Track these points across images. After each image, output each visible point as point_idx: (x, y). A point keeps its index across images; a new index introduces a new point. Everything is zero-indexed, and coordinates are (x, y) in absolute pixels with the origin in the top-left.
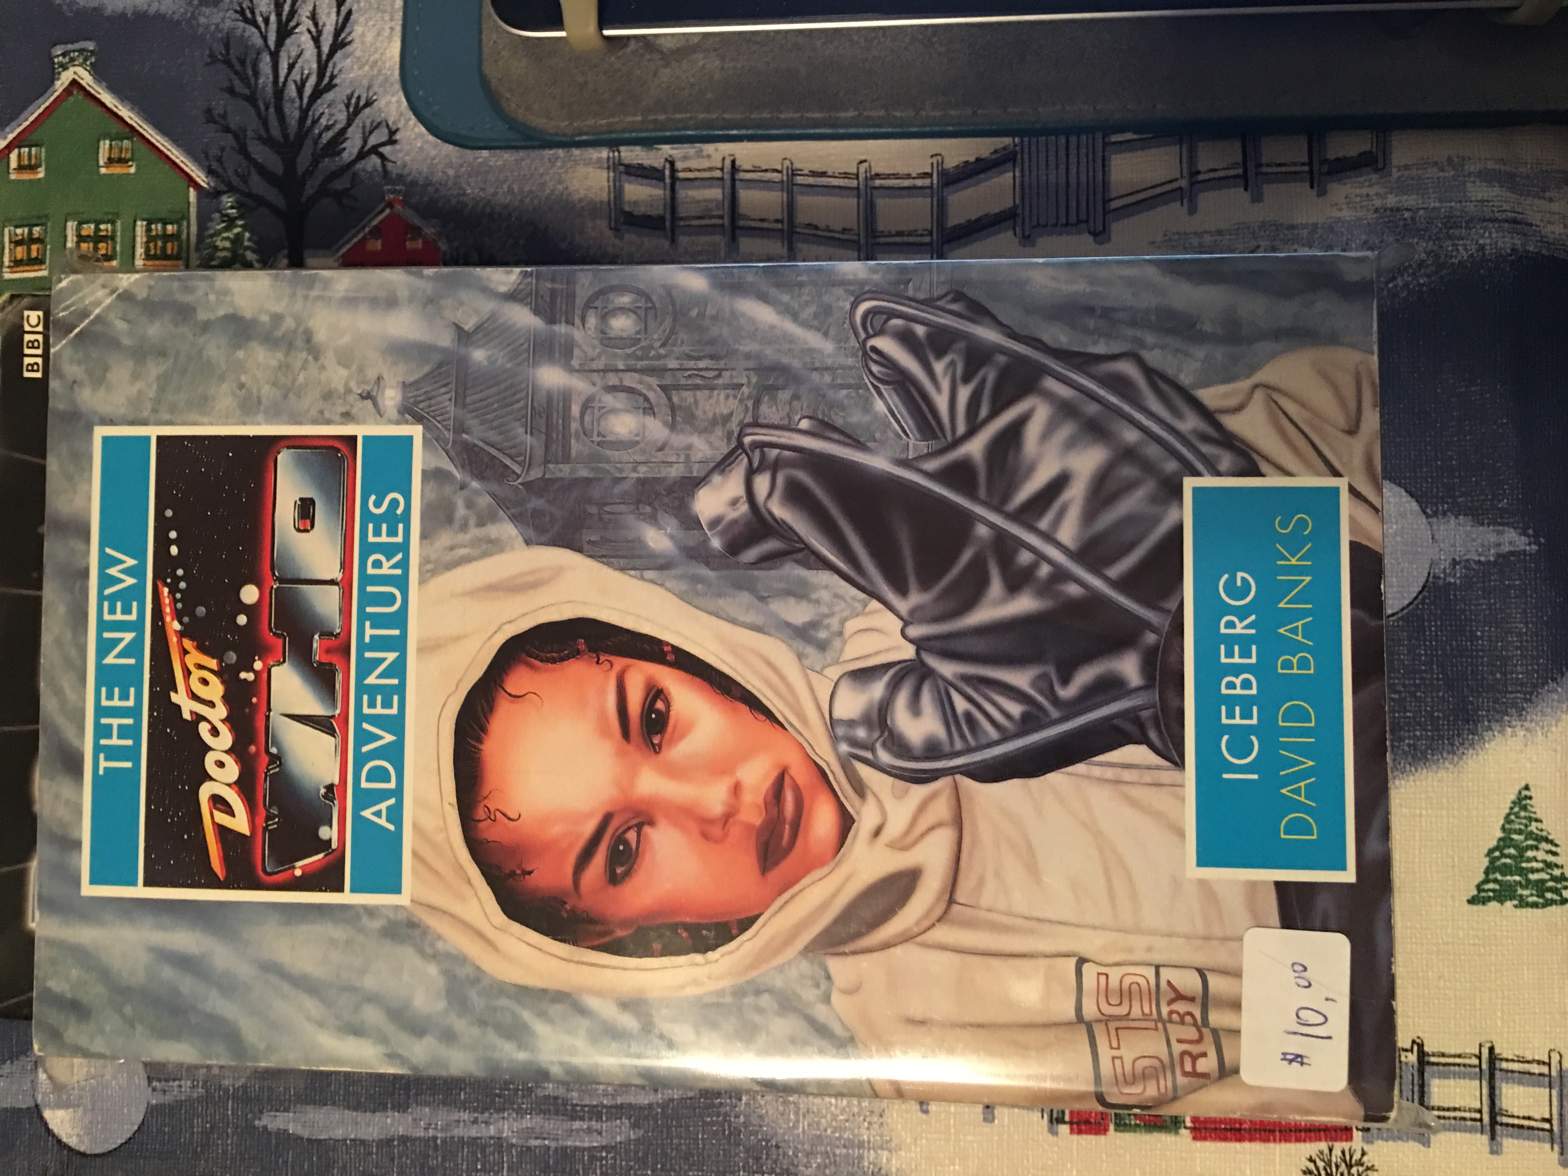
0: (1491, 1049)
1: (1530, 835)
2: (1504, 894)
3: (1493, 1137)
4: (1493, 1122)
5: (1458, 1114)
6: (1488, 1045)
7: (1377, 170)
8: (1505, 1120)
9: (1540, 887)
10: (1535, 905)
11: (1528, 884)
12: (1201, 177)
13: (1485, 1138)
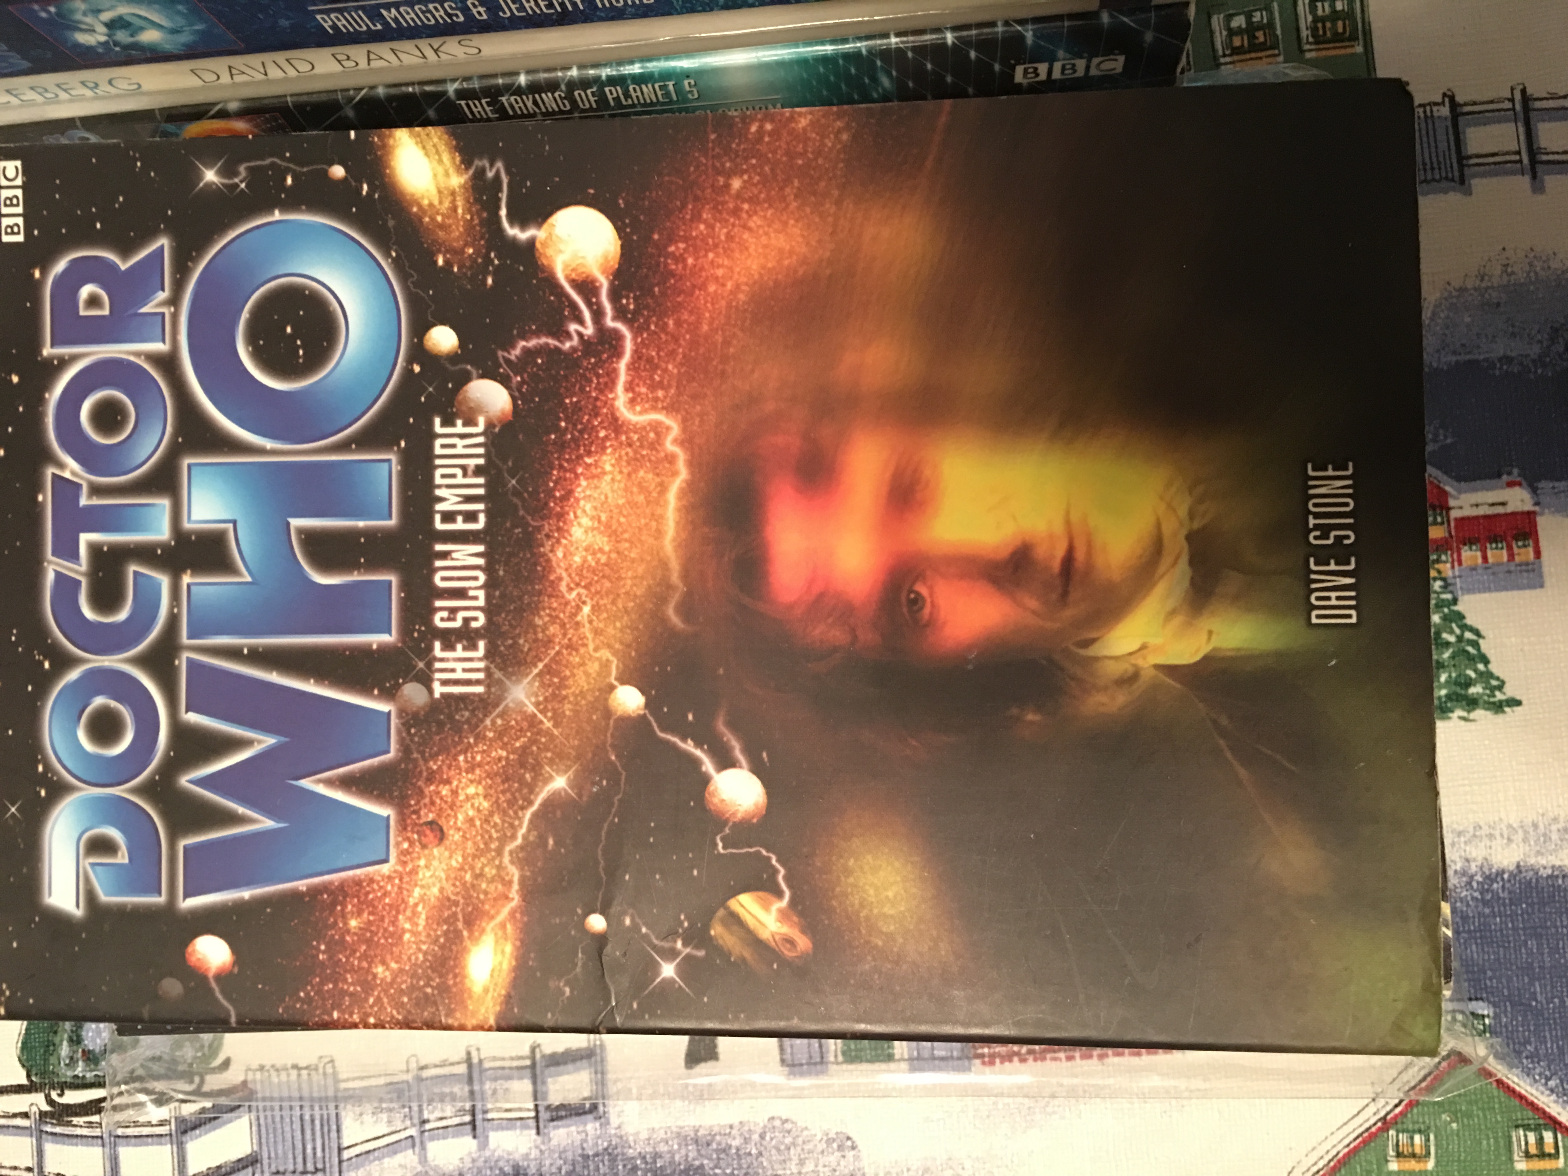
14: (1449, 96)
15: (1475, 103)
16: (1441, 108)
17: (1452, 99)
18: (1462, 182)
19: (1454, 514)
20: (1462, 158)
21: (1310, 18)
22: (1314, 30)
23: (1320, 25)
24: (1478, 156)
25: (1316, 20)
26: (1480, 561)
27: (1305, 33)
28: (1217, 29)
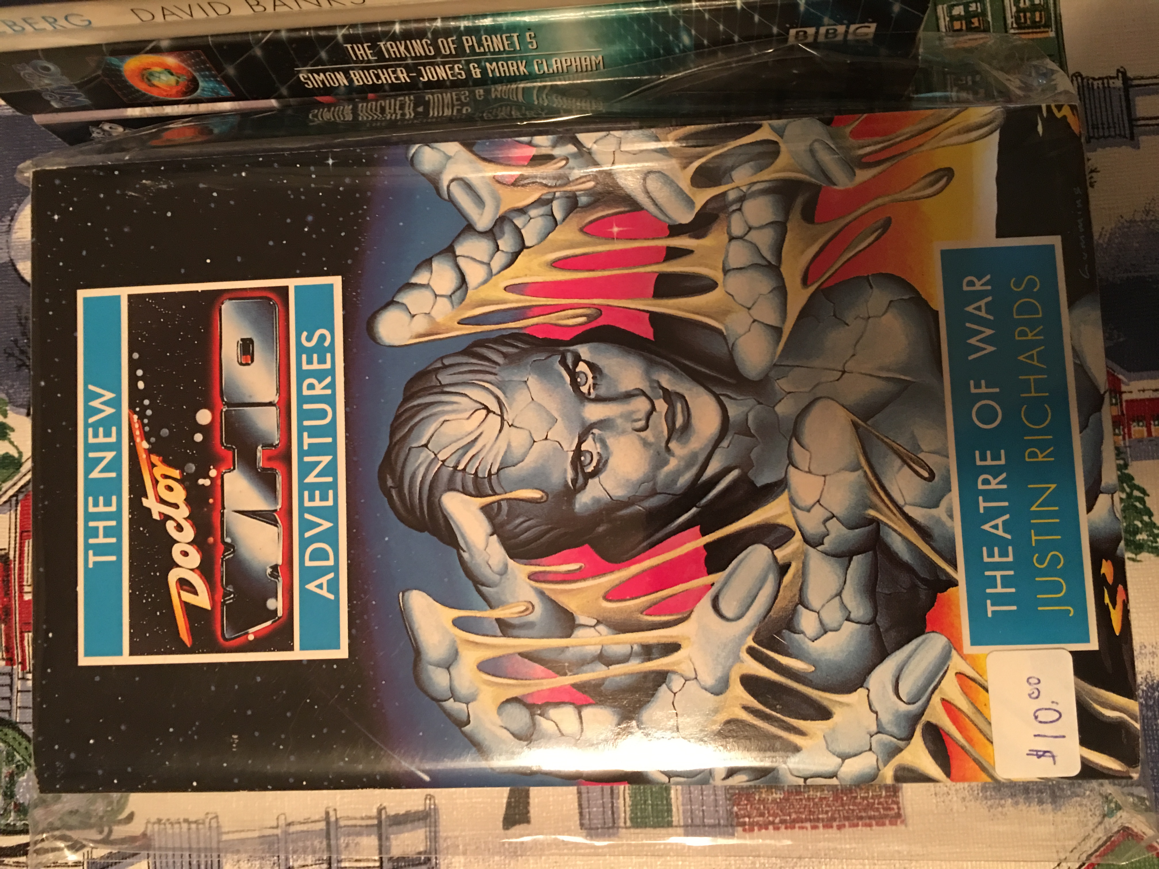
14: (1122, 72)
15: (1142, 78)
16: (1116, 81)
17: (1124, 74)
18: (1132, 139)
19: (1125, 397)
20: (1132, 120)
21: (1014, 9)
22: (1017, 18)
23: (1022, 15)
24: (1144, 119)
25: (1019, 10)
26: (1146, 434)
27: (1010, 20)
28: (942, 15)
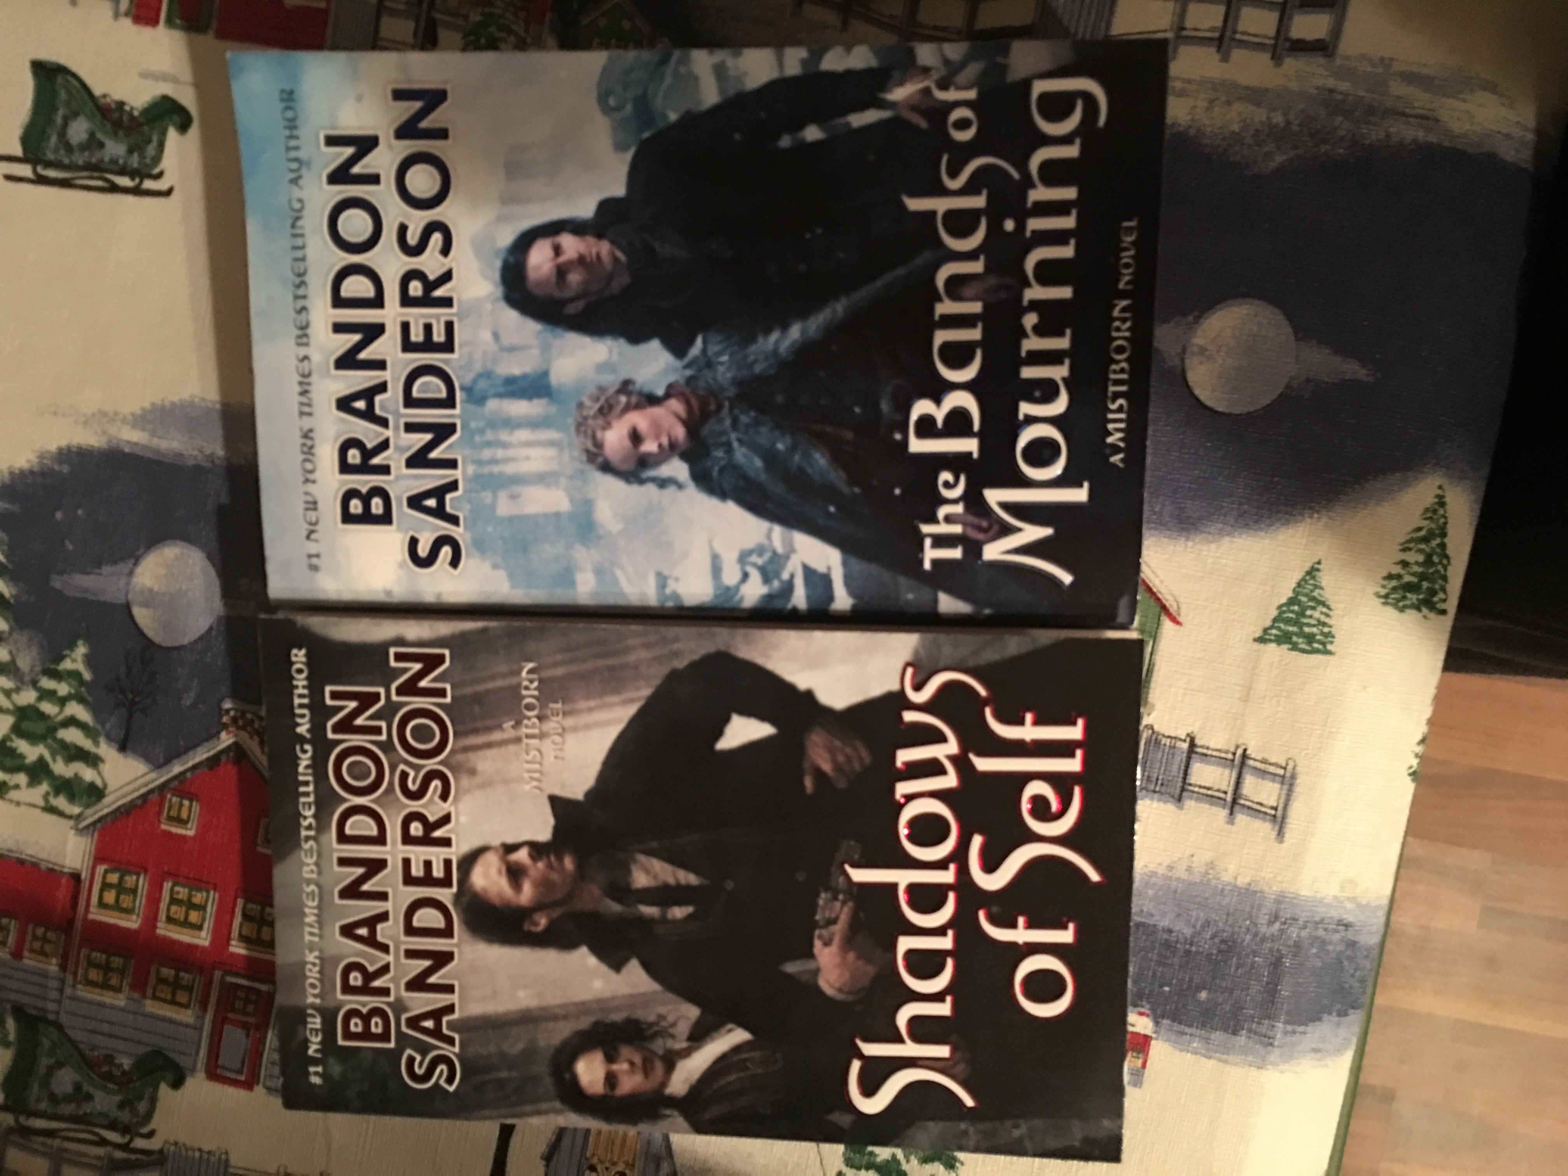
0: (1245, 750)
1: (1313, 599)
2: (1284, 639)
3: (1231, 813)
4: (1234, 802)
5: (1210, 792)
6: (1244, 747)
7: (1326, 56)
8: (1242, 802)
9: (1310, 638)
10: (1304, 651)
11: (1301, 634)
12: (1185, 33)
13: (1225, 812)
